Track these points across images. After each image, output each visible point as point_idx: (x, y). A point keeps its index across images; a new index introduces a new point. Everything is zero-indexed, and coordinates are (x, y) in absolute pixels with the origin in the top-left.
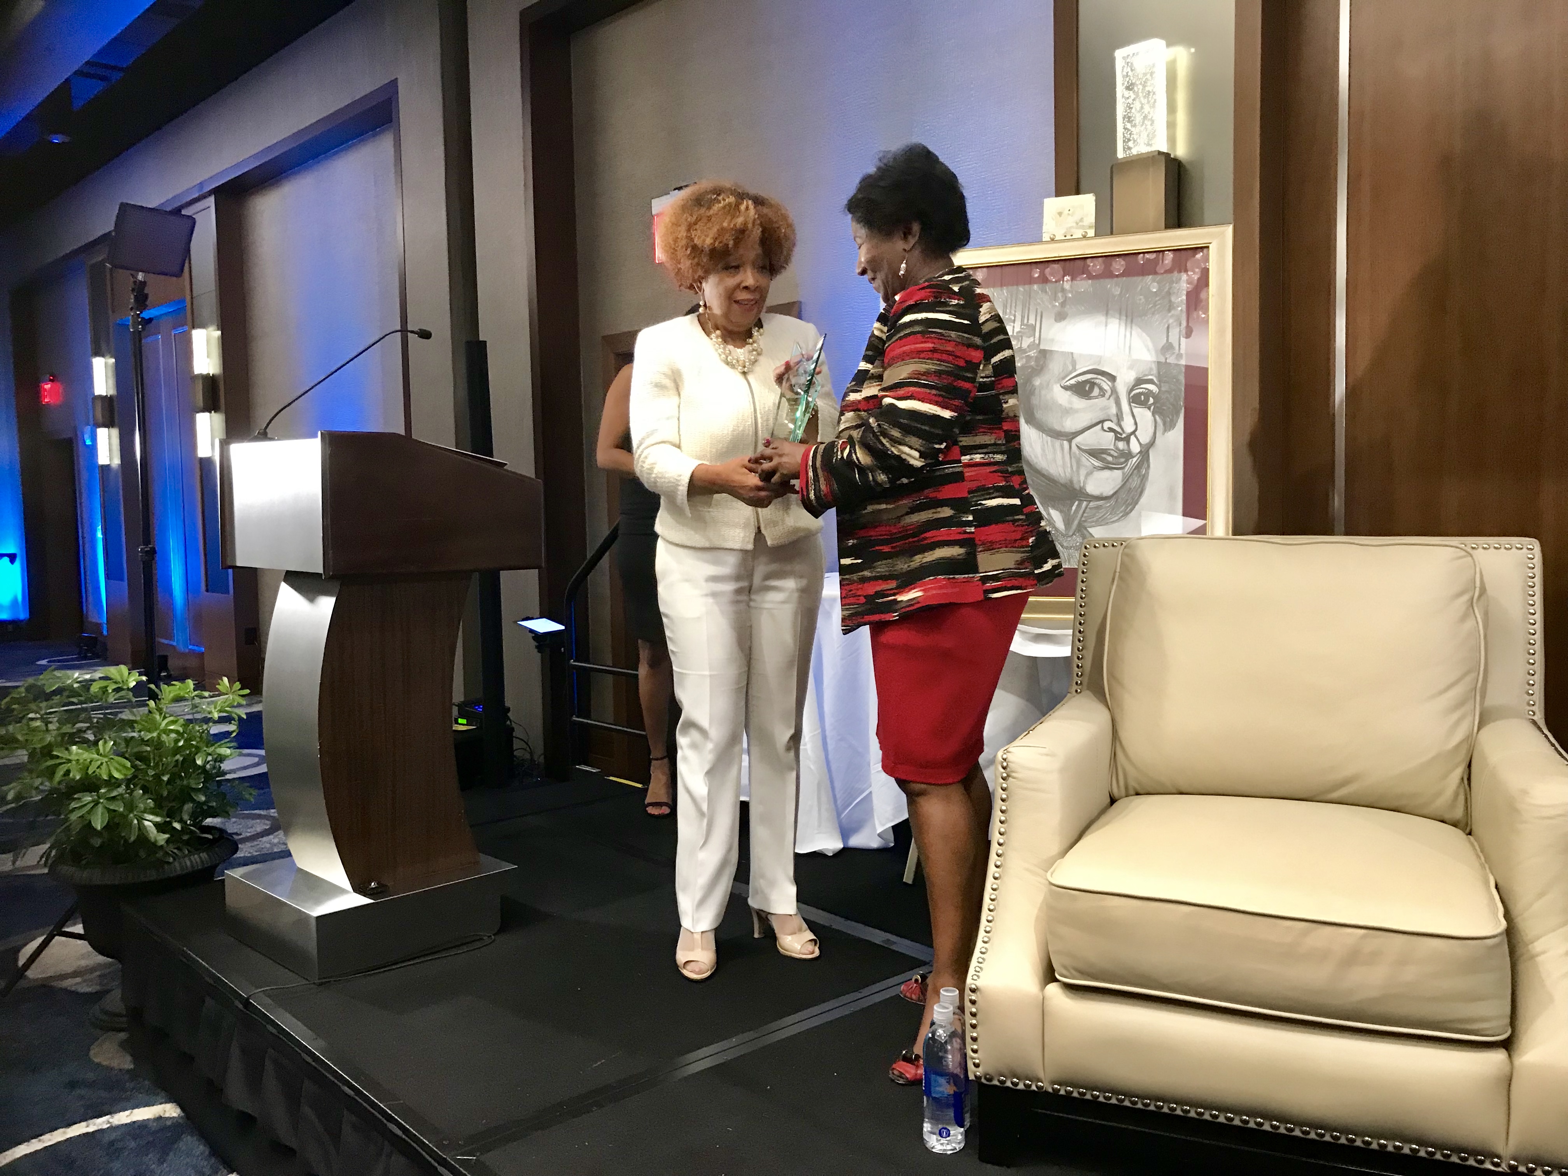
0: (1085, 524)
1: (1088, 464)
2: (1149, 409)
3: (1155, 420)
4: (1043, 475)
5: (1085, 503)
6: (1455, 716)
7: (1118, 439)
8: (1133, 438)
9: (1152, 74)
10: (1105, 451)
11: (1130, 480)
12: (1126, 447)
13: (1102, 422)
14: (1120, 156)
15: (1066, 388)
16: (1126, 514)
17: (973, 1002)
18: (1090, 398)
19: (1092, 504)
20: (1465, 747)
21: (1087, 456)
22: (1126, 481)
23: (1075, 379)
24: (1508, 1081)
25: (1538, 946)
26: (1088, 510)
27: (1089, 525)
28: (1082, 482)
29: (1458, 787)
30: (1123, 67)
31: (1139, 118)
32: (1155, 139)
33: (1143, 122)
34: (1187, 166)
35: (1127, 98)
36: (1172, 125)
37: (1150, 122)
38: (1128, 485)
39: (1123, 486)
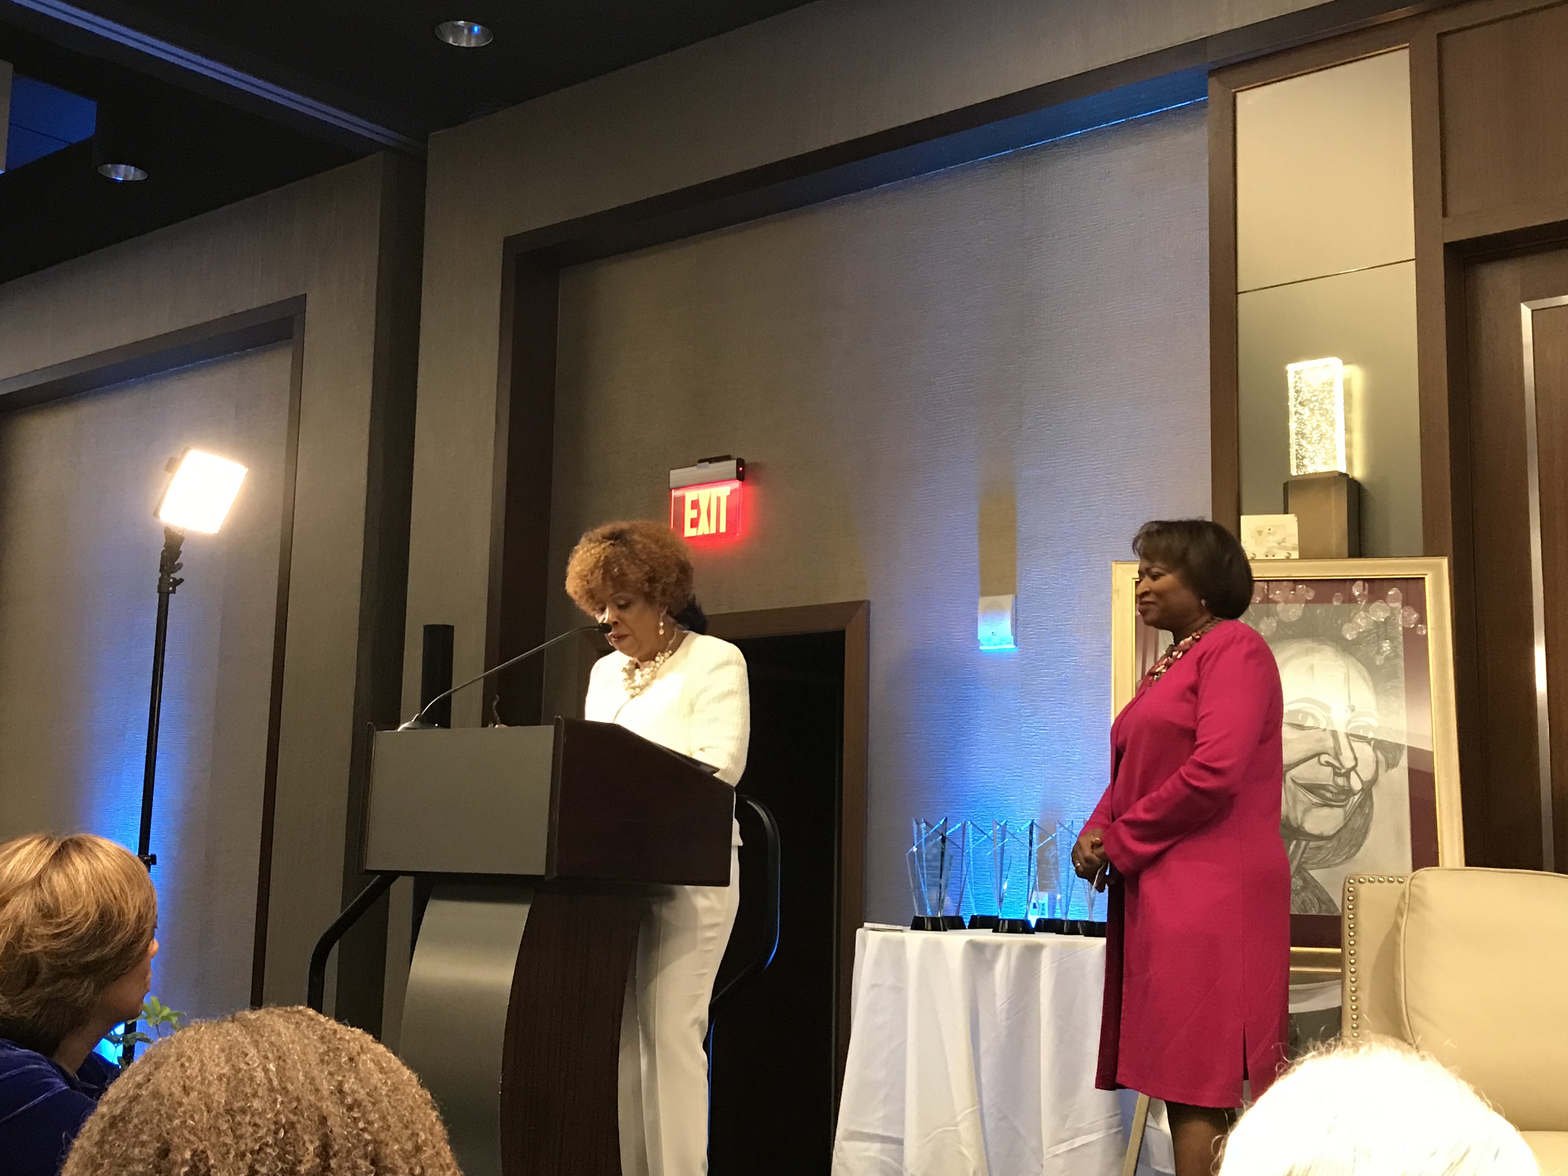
0: (1305, 866)
1: (1305, 799)
2: (1369, 743)
3: (1377, 756)
5: (1304, 843)
8: (1353, 774)
9: (1329, 392)
10: (1324, 787)
11: (1353, 820)
12: (1346, 784)
13: (1318, 755)
14: (1294, 472)
16: (1350, 856)
18: (1304, 728)
19: (1312, 844)
21: (1303, 791)
22: (1348, 820)
26: (1307, 850)
27: (1310, 866)
28: (1299, 819)
30: (1296, 382)
31: (1315, 436)
32: (1334, 458)
33: (1320, 440)
34: (1366, 486)
35: (1301, 414)
36: (1349, 445)
37: (1329, 441)
38: (1350, 824)
39: (1345, 825)
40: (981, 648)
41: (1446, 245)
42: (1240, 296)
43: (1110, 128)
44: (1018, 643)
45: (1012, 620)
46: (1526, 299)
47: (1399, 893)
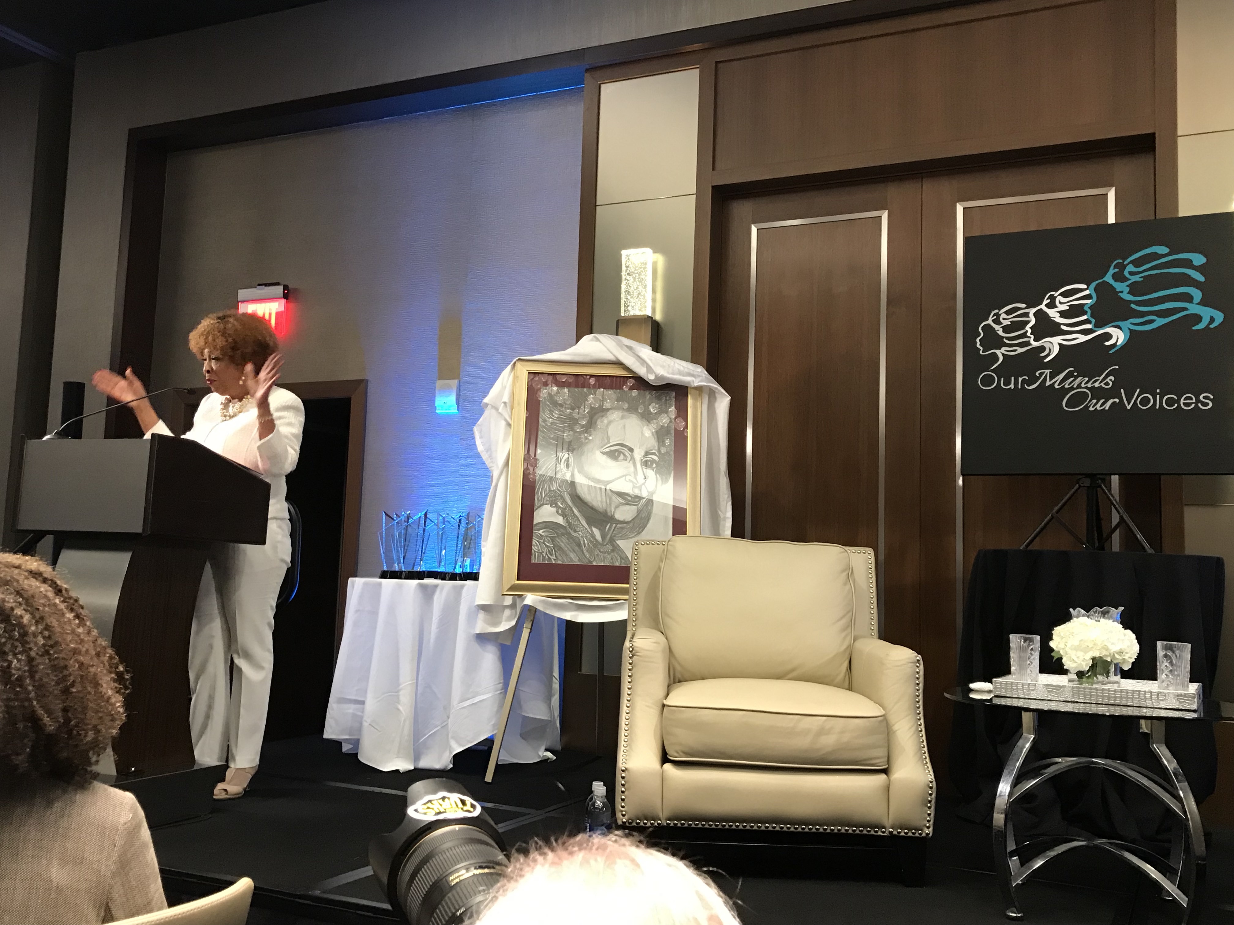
0: (614, 538)
1: (617, 501)
2: (653, 470)
3: (657, 477)
4: (588, 506)
5: (614, 525)
6: (844, 634)
7: (634, 487)
8: (643, 486)
9: (644, 268)
10: (627, 494)
11: (642, 512)
12: (639, 492)
13: (625, 476)
14: (622, 314)
15: (603, 453)
16: (639, 533)
17: (623, 778)
18: (618, 461)
19: (618, 526)
20: (848, 653)
21: (616, 496)
22: (639, 512)
23: (609, 448)
24: (887, 788)
25: (896, 727)
26: (616, 529)
27: (617, 539)
28: (613, 511)
29: (846, 672)
30: (626, 261)
31: (636, 294)
32: (645, 307)
33: (638, 296)
34: (662, 326)
35: (628, 280)
36: (654, 300)
37: (642, 297)
38: (640, 515)
39: (638, 515)
40: (437, 411)
41: (713, 187)
42: (597, 207)
43: (527, 98)
44: (460, 409)
45: (457, 395)
46: (754, 222)
47: (662, 550)
